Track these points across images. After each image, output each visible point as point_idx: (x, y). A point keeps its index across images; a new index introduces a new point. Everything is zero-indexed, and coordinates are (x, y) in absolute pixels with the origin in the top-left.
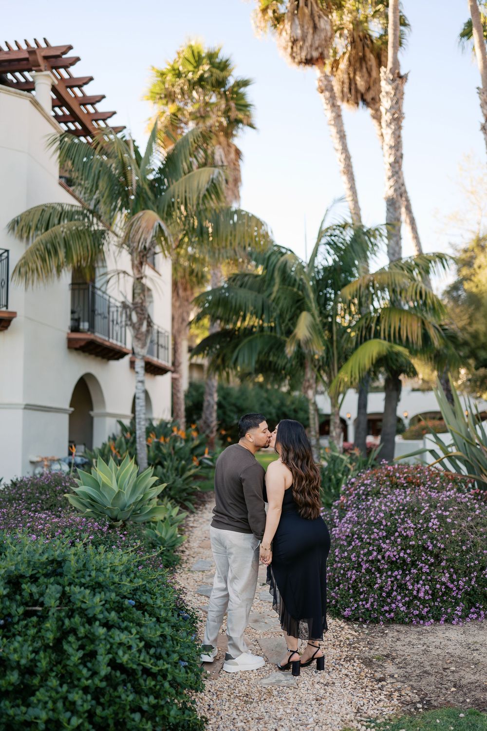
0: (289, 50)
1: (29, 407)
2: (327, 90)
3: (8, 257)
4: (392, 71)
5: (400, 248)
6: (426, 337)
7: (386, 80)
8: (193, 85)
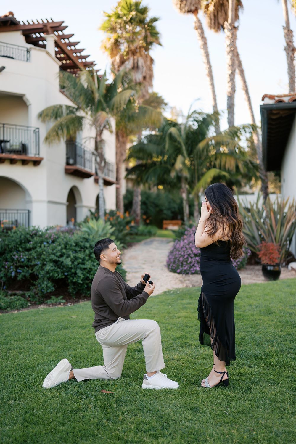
0: (179, 6)
2: (199, 28)
3: (38, 132)
4: (231, 25)
6: (237, 167)
7: (228, 29)
8: (126, 23)
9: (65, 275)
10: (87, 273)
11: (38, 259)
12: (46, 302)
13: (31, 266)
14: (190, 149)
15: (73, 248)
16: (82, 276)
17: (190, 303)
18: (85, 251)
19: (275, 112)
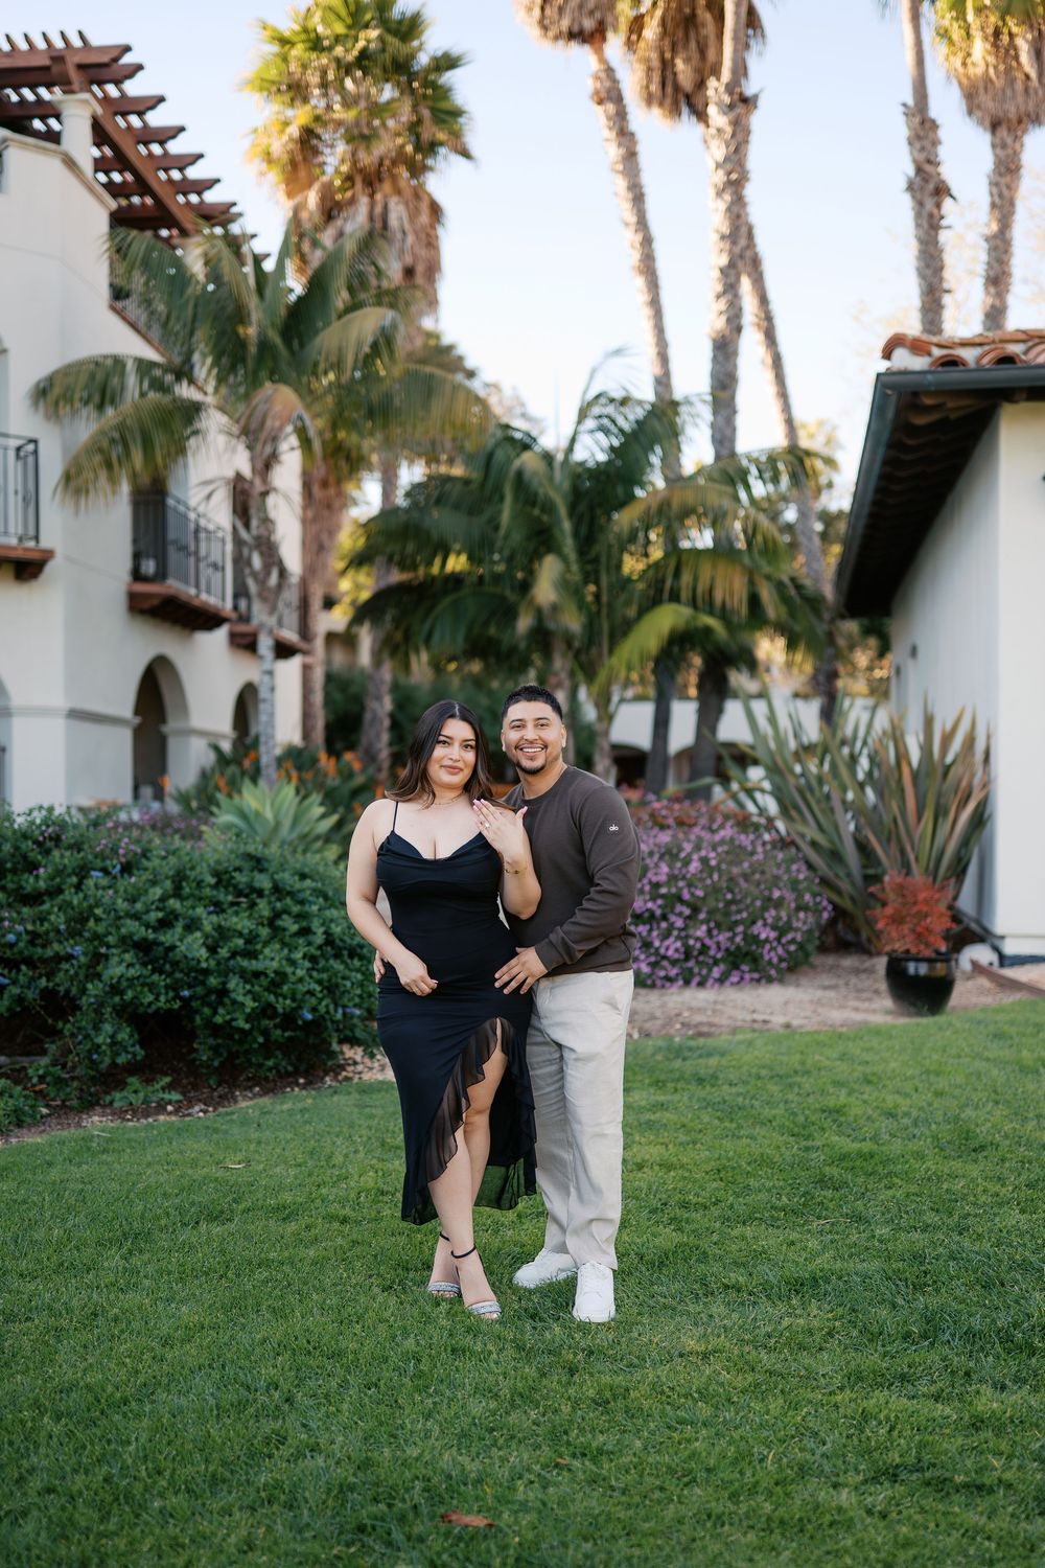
0: (537, 12)
1: (75, 714)
2: (610, 99)
3: (36, 452)
4: (730, 88)
5: (734, 429)
6: (754, 601)
7: (719, 104)
8: (346, 69)
9: (182, 999)
10: (267, 989)
11: (74, 934)
12: (108, 1098)
13: (44, 961)
14: (584, 530)
15: (207, 891)
16: (250, 1004)
17: (662, 1106)
18: (253, 905)
19: (928, 401)
